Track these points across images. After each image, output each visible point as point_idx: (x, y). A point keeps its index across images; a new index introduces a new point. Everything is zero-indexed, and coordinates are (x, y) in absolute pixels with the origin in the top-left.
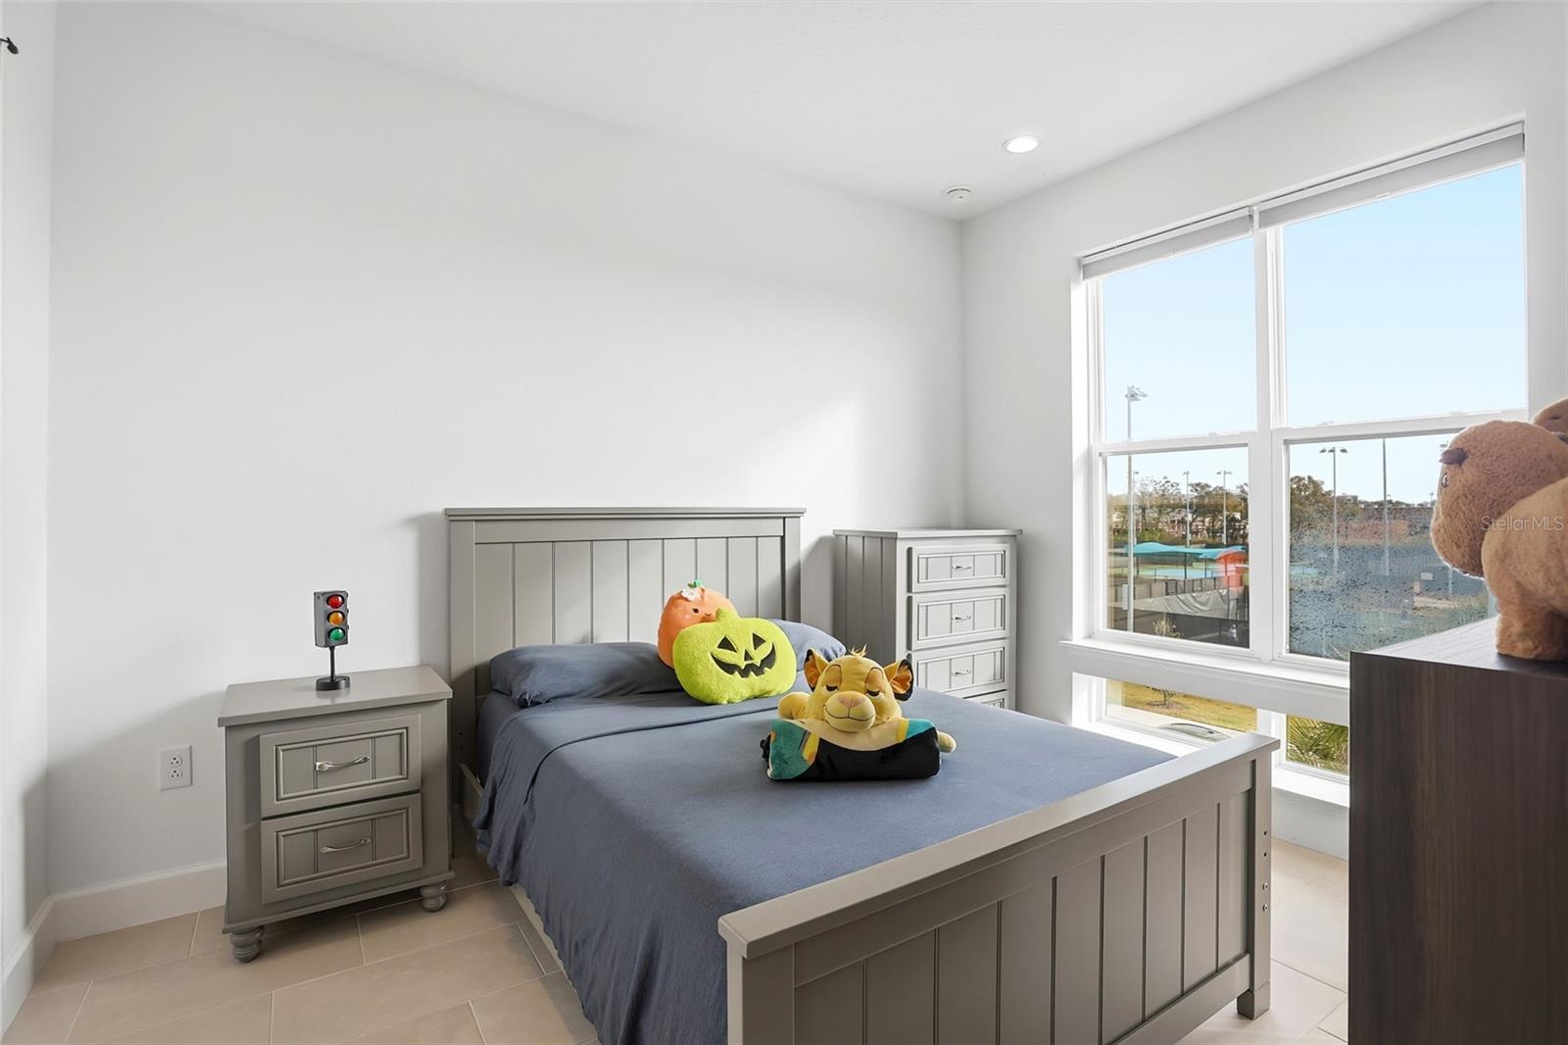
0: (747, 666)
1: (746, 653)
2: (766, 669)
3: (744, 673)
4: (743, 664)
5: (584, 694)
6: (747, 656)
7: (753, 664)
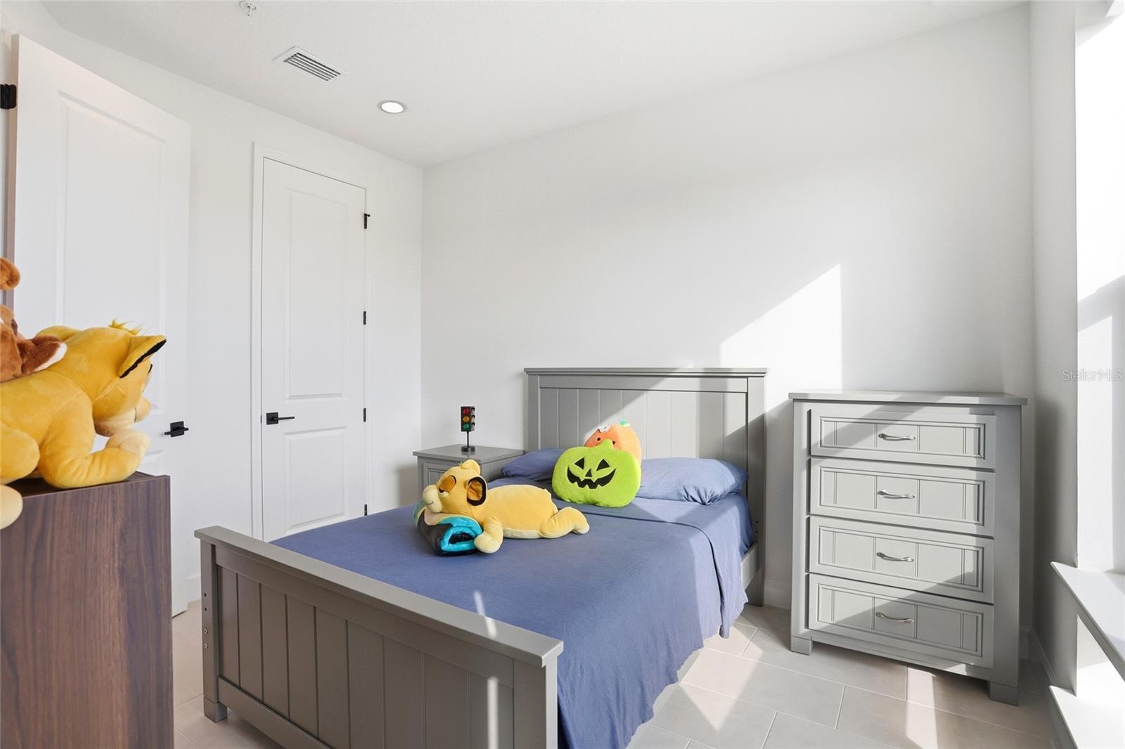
0: (585, 480)
1: (590, 471)
2: (599, 485)
3: (582, 484)
4: (583, 478)
5: (529, 477)
6: (589, 474)
7: (590, 480)
